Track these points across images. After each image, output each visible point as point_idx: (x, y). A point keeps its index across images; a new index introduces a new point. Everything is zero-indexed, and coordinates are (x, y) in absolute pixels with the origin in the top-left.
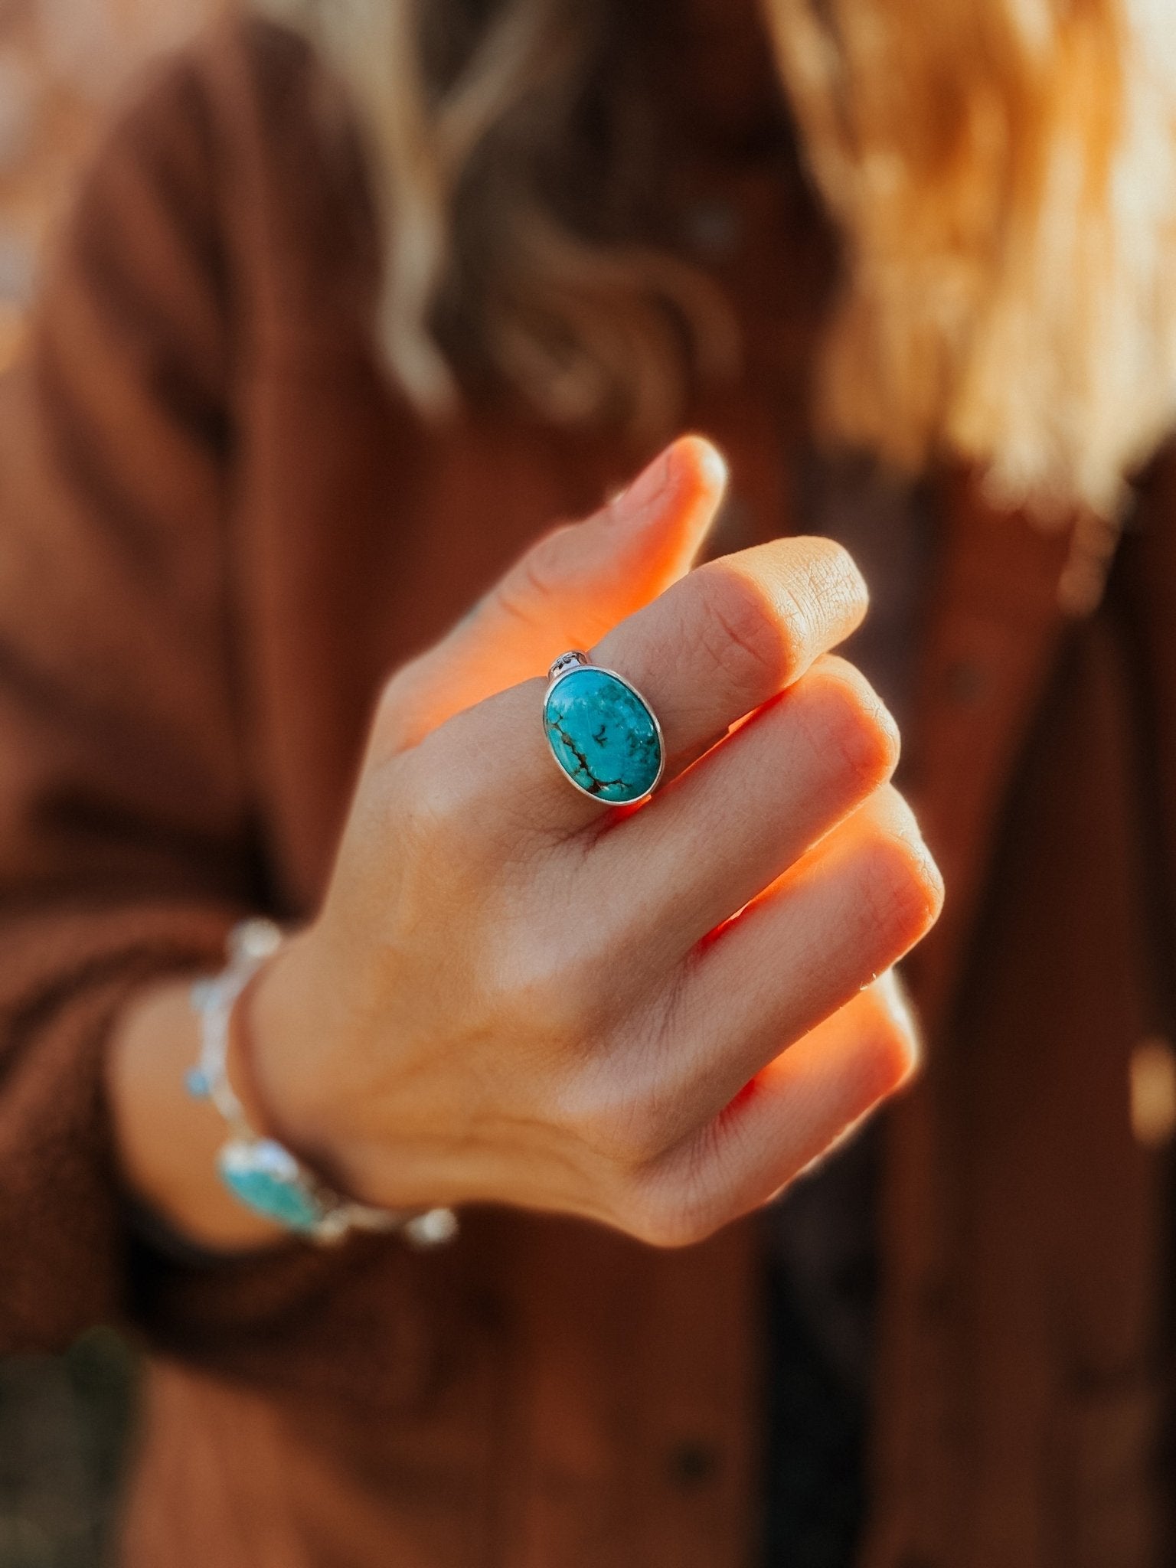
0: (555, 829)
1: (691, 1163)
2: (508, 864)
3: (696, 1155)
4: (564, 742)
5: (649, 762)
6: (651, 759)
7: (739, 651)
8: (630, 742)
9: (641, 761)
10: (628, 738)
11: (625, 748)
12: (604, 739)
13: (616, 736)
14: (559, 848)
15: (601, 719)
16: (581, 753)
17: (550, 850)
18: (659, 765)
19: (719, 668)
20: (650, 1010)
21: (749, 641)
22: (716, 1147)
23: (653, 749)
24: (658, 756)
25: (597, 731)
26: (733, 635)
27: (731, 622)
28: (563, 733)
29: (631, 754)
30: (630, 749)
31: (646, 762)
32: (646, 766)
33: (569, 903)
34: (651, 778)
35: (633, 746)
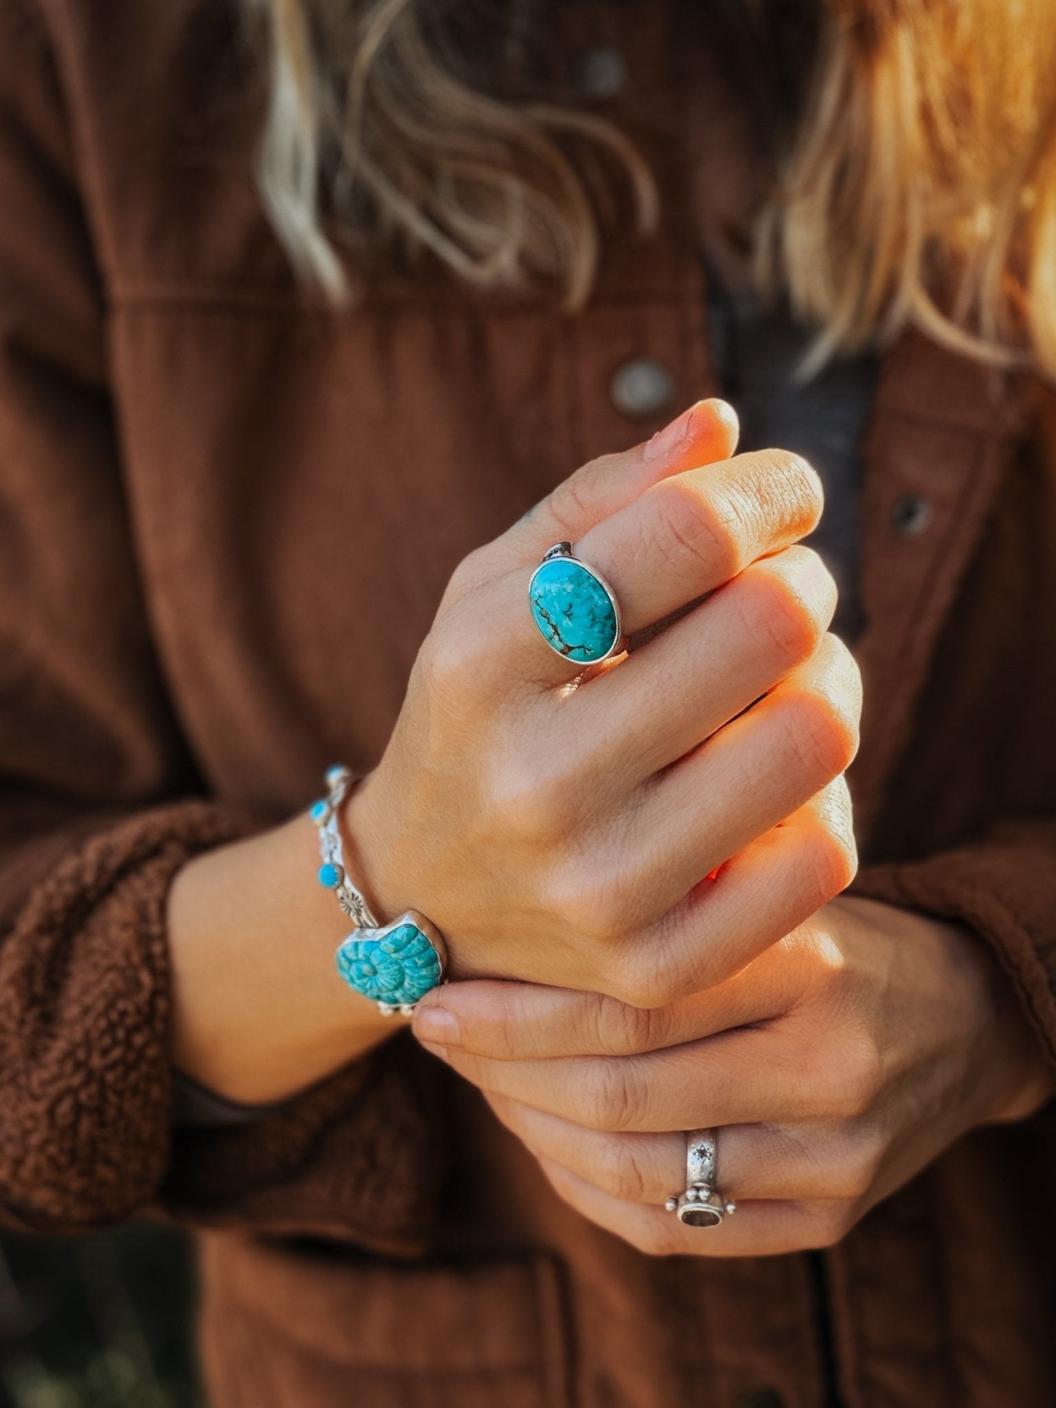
0: (540, 680)
1: (660, 939)
2: (503, 705)
3: (665, 933)
4: (542, 615)
5: (606, 632)
6: (608, 631)
7: (683, 550)
8: (591, 617)
9: (599, 632)
10: (590, 614)
11: (587, 621)
12: (571, 614)
13: (580, 611)
14: (545, 694)
15: (568, 600)
16: (554, 624)
17: (536, 696)
18: (615, 635)
19: (668, 563)
20: (615, 821)
21: (691, 542)
22: (683, 927)
23: (609, 622)
24: (613, 628)
25: (566, 608)
26: (678, 537)
27: (677, 527)
28: (541, 609)
29: (592, 626)
30: (590, 623)
31: (603, 632)
32: (603, 635)
33: (548, 737)
34: (607, 645)
35: (593, 620)
